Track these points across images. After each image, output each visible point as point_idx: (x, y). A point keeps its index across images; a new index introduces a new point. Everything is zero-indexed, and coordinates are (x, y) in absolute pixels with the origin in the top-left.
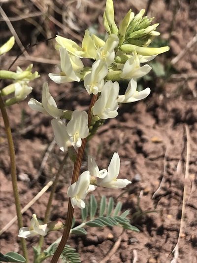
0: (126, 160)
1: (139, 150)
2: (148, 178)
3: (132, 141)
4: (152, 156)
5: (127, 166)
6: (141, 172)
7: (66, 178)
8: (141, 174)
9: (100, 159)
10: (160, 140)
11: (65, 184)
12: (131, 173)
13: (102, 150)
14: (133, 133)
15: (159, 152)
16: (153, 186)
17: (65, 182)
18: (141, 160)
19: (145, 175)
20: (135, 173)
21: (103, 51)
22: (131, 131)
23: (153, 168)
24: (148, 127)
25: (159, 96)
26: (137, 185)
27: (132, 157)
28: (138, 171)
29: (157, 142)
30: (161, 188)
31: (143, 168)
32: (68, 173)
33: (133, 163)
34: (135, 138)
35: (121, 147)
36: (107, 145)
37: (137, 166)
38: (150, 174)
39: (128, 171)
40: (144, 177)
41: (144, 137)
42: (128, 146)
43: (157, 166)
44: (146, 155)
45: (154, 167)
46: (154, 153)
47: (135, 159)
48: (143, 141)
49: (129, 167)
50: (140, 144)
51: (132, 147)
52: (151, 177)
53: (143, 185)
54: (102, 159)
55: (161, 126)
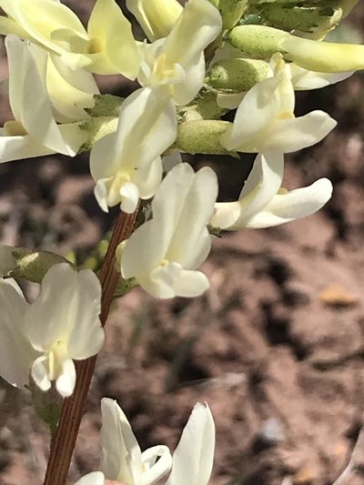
0: (230, 371)
1: (277, 332)
2: (310, 433)
3: (252, 303)
4: (323, 355)
5: (234, 389)
6: (285, 410)
7: (17, 432)
8: (283, 420)
9: (139, 364)
10: (350, 296)
11: (15, 455)
12: (250, 414)
13: (148, 334)
14: (257, 274)
15: (347, 339)
16: (325, 460)
17: (16, 445)
18: (282, 368)
19: (299, 422)
20: (263, 417)
21: (163, 56)
22: (250, 266)
23: (327, 398)
24: (307, 251)
25: (346, 142)
26: (269, 459)
27: (251, 356)
28: (273, 407)
29: (339, 306)
30: (354, 468)
31: (291, 397)
32: (25, 417)
33: (257, 381)
34: (265, 290)
35: (216, 325)
36: (165, 316)
37: (272, 392)
38: (315, 418)
39: (238, 406)
40: (295, 429)
41: (295, 285)
42: (240, 319)
43: (339, 389)
44: (301, 352)
45: (331, 392)
46: (328, 342)
47: (264, 364)
48: (291, 299)
49: (242, 392)
50: (280, 311)
51: (253, 324)
52: (321, 431)
53: (291, 458)
54: (146, 365)
55: (355, 250)
